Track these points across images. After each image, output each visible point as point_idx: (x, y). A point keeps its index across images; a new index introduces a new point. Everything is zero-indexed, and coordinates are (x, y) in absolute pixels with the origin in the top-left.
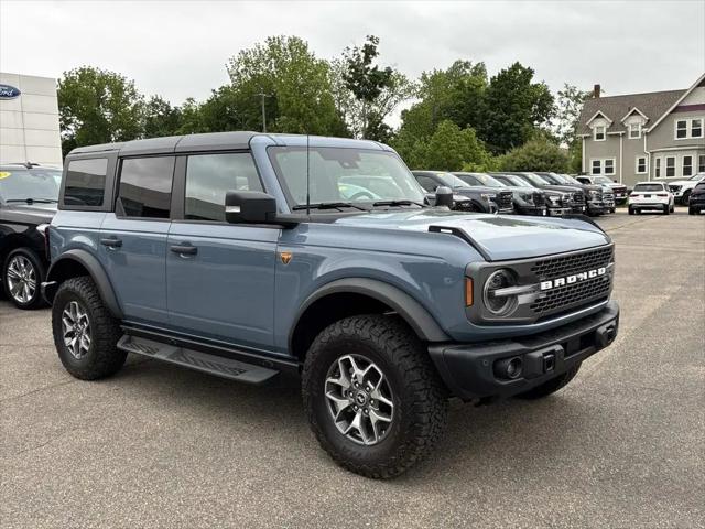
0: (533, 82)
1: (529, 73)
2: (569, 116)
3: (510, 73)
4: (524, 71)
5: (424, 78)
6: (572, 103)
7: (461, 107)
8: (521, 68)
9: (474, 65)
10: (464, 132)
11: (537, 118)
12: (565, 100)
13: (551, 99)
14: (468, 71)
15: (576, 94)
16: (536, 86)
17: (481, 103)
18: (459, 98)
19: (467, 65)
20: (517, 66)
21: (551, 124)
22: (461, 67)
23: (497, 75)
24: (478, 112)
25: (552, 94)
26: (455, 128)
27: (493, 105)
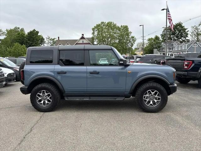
0: (39, 34)
1: (38, 32)
2: (49, 43)
3: (33, 32)
4: (36, 32)
5: (7, 30)
6: (50, 41)
7: (19, 39)
8: (36, 31)
9: (20, 28)
10: (22, 46)
11: (41, 44)
12: (48, 40)
13: (44, 39)
14: (19, 30)
15: (50, 38)
16: (40, 36)
17: (25, 39)
18: (19, 37)
19: (19, 28)
20: (34, 30)
21: (44, 45)
22: (17, 28)
23: (29, 32)
24: (25, 41)
25: (44, 38)
26: (19, 45)
27: (29, 40)
